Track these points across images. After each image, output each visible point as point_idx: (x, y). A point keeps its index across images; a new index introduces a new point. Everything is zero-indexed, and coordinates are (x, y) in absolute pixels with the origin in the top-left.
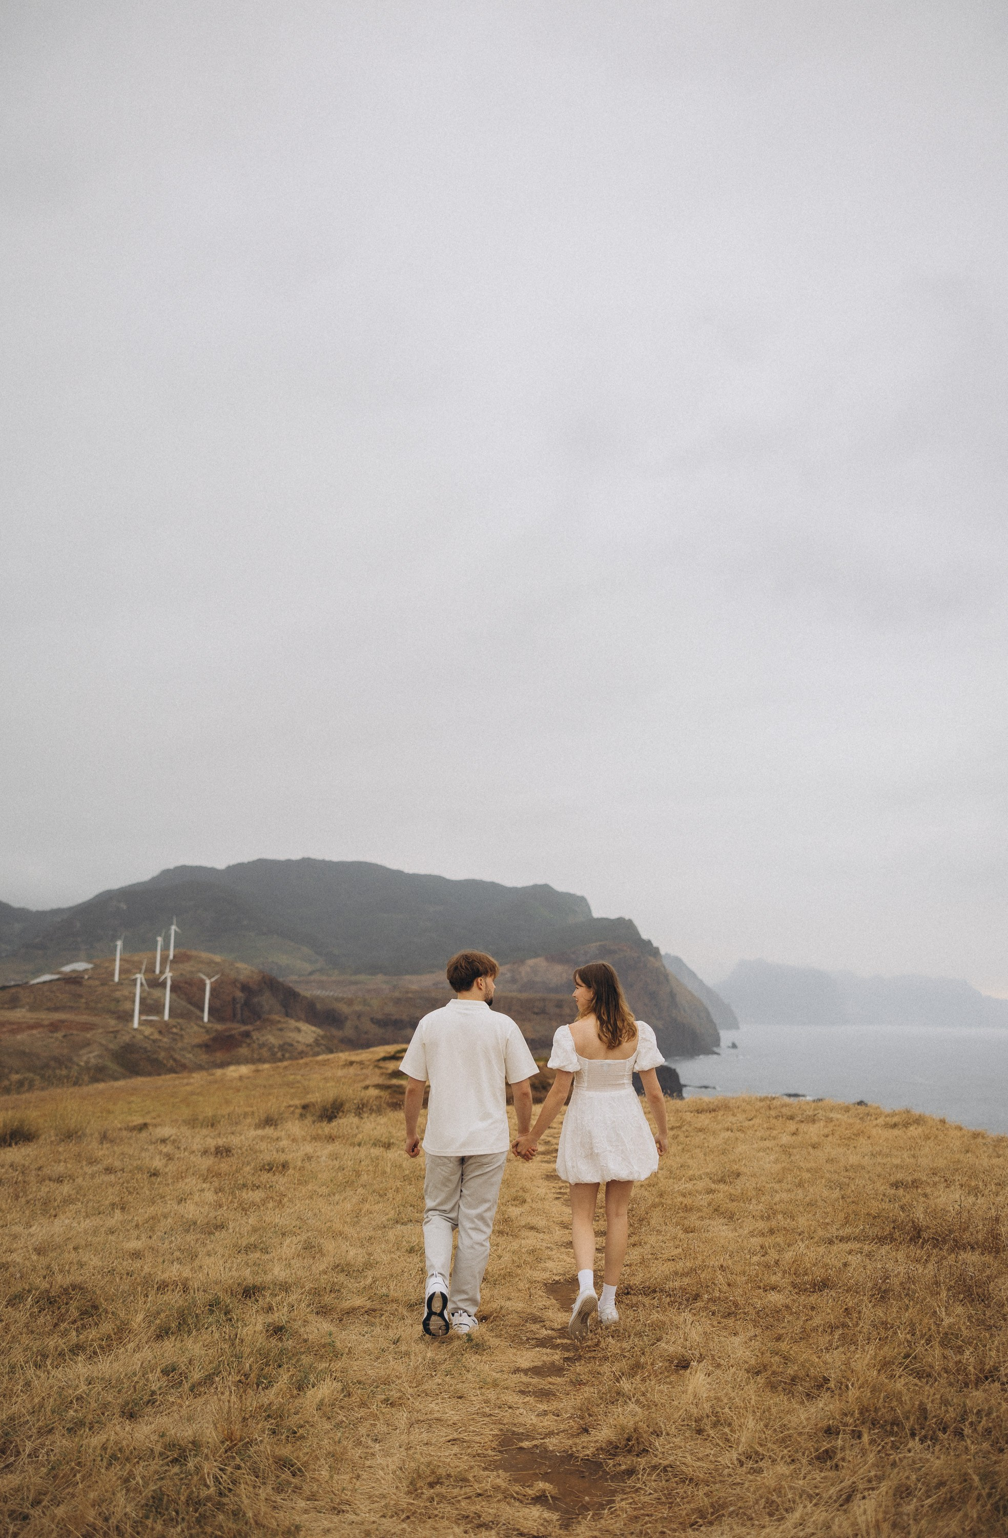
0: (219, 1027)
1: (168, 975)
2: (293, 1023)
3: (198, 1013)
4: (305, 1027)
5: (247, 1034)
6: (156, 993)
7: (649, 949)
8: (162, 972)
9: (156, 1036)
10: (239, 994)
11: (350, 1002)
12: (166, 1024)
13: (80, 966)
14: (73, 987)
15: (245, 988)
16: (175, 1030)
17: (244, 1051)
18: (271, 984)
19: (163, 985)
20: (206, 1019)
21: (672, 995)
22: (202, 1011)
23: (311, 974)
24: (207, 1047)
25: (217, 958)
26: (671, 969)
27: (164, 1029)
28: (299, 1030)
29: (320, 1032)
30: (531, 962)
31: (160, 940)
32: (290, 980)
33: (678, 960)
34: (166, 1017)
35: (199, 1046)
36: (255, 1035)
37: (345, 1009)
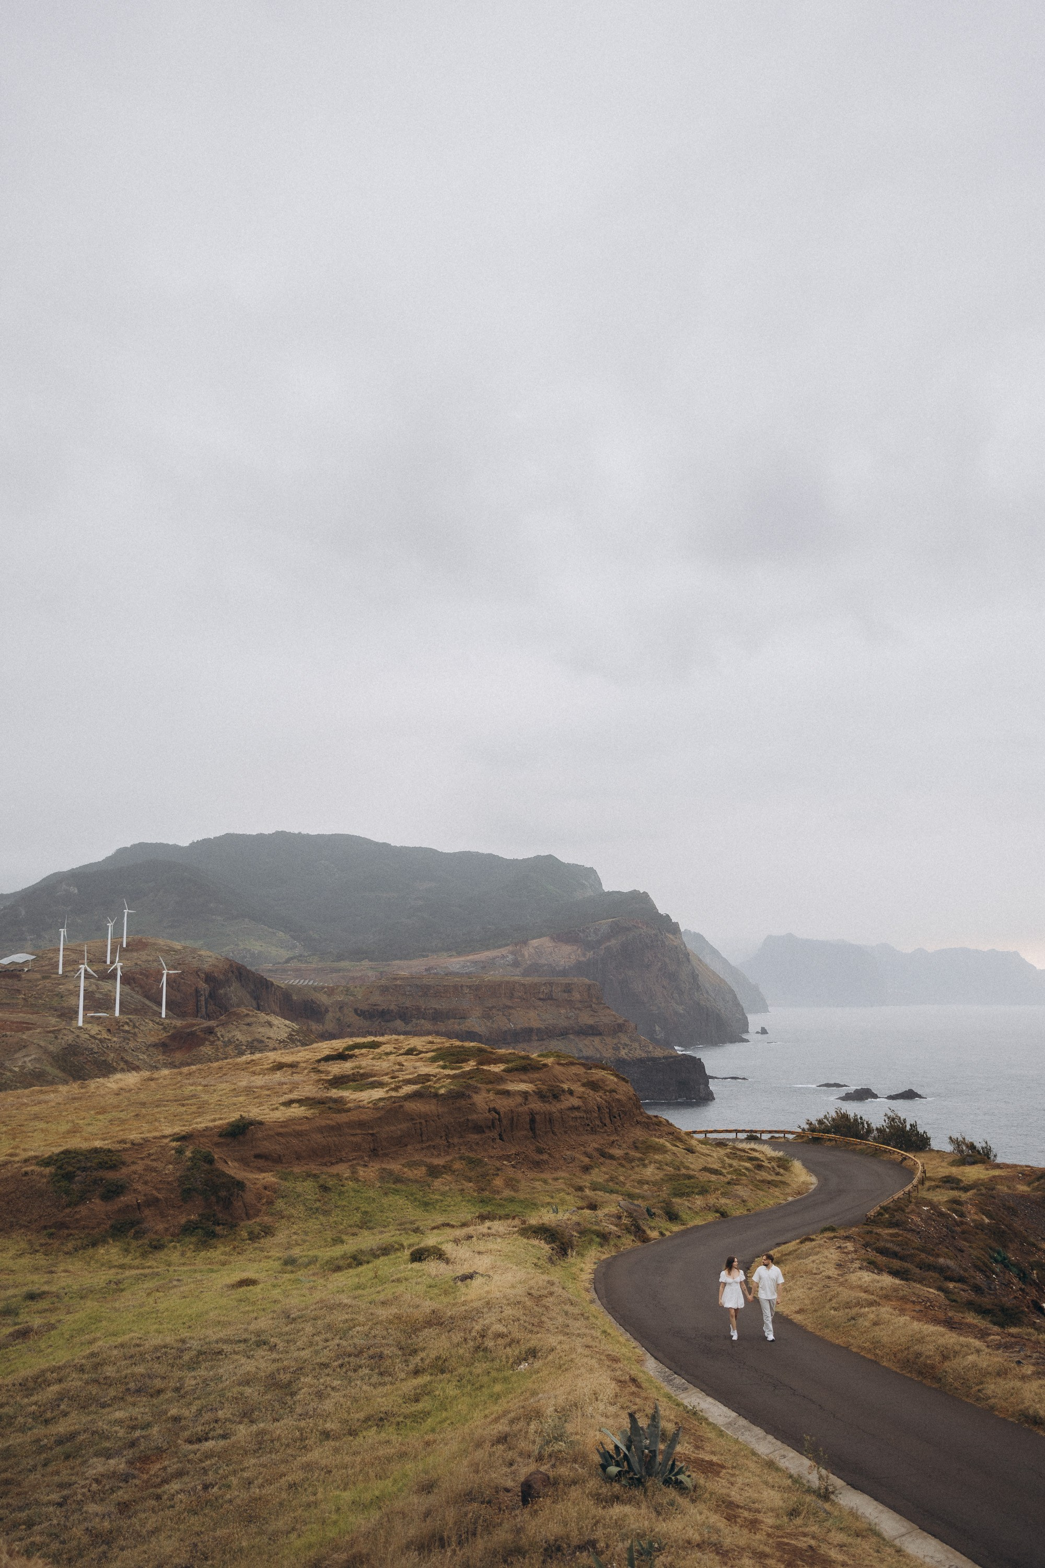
0: (178, 1023)
1: (118, 965)
2: (263, 1017)
3: (155, 1008)
4: (277, 1021)
5: (210, 1031)
6: (106, 986)
7: (667, 925)
8: (112, 962)
9: (105, 1035)
10: (203, 986)
11: (331, 992)
12: (117, 1021)
13: (20, 958)
14: (10, 981)
15: (209, 978)
16: (126, 1028)
17: (206, 1050)
18: (239, 973)
19: (113, 976)
20: (163, 1015)
21: (694, 976)
22: (161, 1005)
23: (287, 961)
24: (163, 1046)
25: (177, 945)
26: (691, 946)
27: (114, 1027)
28: (270, 1025)
29: (297, 1027)
30: (535, 942)
31: (110, 925)
32: (263, 969)
33: (699, 937)
34: (117, 1014)
35: (155, 1045)
36: (219, 1031)
37: (324, 999)
